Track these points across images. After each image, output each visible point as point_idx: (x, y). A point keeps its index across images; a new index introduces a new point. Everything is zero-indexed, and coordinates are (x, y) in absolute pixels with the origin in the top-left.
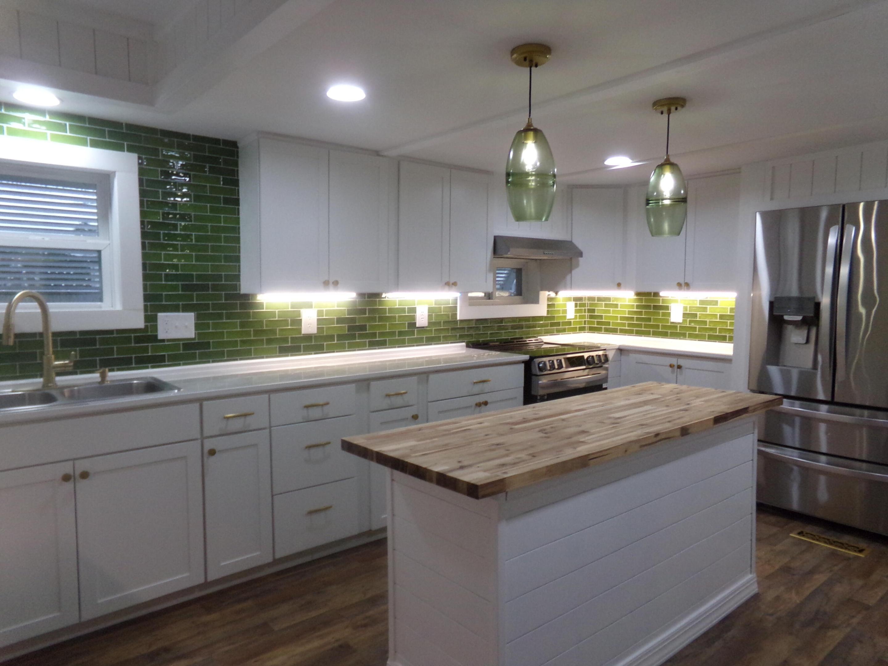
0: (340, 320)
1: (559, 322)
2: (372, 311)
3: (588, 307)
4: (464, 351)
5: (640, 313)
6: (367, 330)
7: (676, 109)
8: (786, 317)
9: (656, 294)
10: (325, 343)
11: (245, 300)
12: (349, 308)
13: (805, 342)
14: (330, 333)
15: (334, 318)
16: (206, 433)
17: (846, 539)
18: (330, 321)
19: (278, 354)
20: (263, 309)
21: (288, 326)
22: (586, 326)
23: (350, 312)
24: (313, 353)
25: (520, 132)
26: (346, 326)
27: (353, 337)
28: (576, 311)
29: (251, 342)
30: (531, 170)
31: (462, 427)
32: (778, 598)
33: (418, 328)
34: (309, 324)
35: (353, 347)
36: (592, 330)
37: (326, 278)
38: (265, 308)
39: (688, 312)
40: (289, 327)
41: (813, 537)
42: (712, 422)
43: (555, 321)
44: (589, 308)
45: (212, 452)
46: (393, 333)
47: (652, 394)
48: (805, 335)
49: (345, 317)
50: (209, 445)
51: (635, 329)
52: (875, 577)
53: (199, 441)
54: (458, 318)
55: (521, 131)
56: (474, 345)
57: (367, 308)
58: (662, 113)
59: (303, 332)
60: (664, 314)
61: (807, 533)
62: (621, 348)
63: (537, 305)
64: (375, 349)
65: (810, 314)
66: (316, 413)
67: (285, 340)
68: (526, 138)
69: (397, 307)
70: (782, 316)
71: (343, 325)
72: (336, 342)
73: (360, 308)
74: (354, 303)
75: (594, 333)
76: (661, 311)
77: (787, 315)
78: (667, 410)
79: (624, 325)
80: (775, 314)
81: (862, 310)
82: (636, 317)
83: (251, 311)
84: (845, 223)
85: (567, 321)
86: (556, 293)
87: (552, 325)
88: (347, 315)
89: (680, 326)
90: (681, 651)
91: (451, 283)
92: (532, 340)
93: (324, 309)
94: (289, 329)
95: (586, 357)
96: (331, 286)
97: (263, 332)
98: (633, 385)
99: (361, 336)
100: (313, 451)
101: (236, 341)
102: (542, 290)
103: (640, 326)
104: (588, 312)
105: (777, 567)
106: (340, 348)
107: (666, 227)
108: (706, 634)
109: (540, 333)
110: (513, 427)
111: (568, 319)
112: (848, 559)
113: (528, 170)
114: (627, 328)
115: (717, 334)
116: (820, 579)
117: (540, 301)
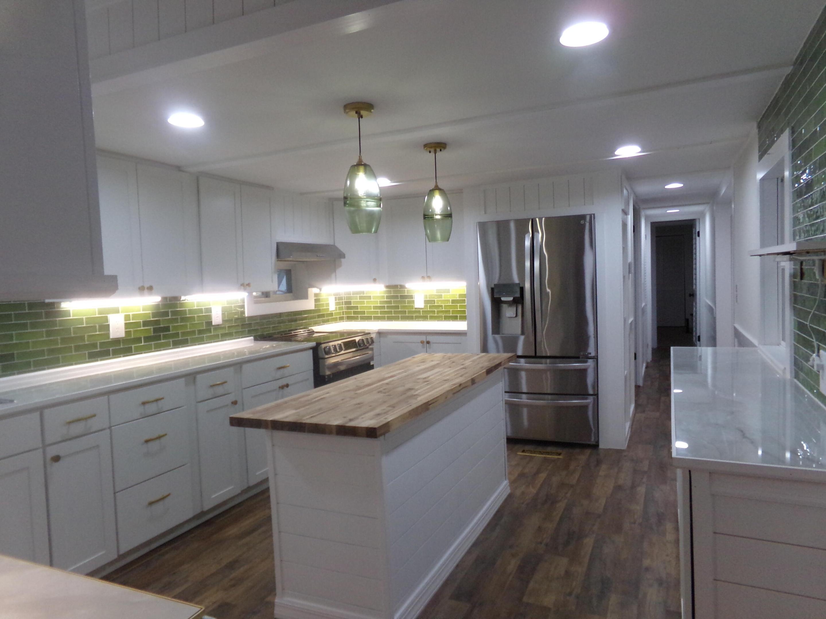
0: (146, 323)
1: (324, 314)
2: (175, 313)
3: (344, 299)
4: (252, 345)
5: (390, 302)
6: (171, 330)
7: (441, 150)
8: (503, 299)
9: (402, 287)
10: (133, 346)
11: (51, 309)
12: (153, 312)
13: (515, 316)
14: (138, 335)
15: (141, 322)
16: (48, 441)
17: (549, 449)
18: (137, 324)
19: (87, 360)
20: (70, 316)
21: (96, 332)
22: (344, 316)
23: (154, 315)
24: (122, 355)
25: (353, 166)
26: (151, 328)
27: (158, 338)
28: (337, 304)
29: (59, 351)
30: (363, 195)
31: (317, 397)
32: (523, 493)
33: (214, 326)
34: (117, 329)
35: (159, 347)
36: (350, 318)
37: (141, 285)
38: (71, 315)
39: (428, 299)
40: (98, 333)
41: (531, 452)
42: (485, 374)
43: (321, 313)
44: (345, 301)
45: (57, 459)
46: (193, 332)
47: (432, 361)
48: (515, 310)
49: (150, 320)
50: (52, 452)
51: (386, 315)
52: (572, 467)
53: (41, 450)
54: (246, 315)
55: (355, 165)
56: (261, 337)
57: (170, 310)
58: (430, 152)
59: (111, 337)
60: (409, 302)
61: (527, 451)
62: (379, 331)
63: (308, 300)
64: (179, 347)
65: (518, 295)
66: (151, 408)
67: (94, 346)
68: (358, 171)
69: (196, 308)
70: (500, 298)
71: (149, 328)
72: (143, 344)
73: (163, 311)
74: (157, 306)
75: (352, 321)
76: (406, 300)
77: (503, 297)
78: (450, 370)
79: (377, 313)
80: (495, 297)
81: (548, 290)
82: (387, 306)
83: (57, 319)
84: (534, 232)
85: (329, 312)
86: (320, 290)
87: (319, 316)
88: (152, 318)
89: (422, 311)
90: (478, 539)
91: (245, 285)
92: (301, 332)
93: (131, 314)
94: (98, 334)
95: (357, 341)
96: (146, 291)
97: (72, 339)
98: (413, 357)
99: (165, 337)
100: (150, 444)
101: (43, 350)
102: (310, 288)
103: (390, 312)
104: (345, 304)
105: (516, 475)
106: (147, 349)
107: (439, 235)
108: (489, 525)
109: (310, 325)
110: (357, 392)
111: (331, 311)
112: (554, 461)
113: (361, 195)
114: (379, 315)
115: (451, 315)
116: (543, 476)
117: (309, 298)
